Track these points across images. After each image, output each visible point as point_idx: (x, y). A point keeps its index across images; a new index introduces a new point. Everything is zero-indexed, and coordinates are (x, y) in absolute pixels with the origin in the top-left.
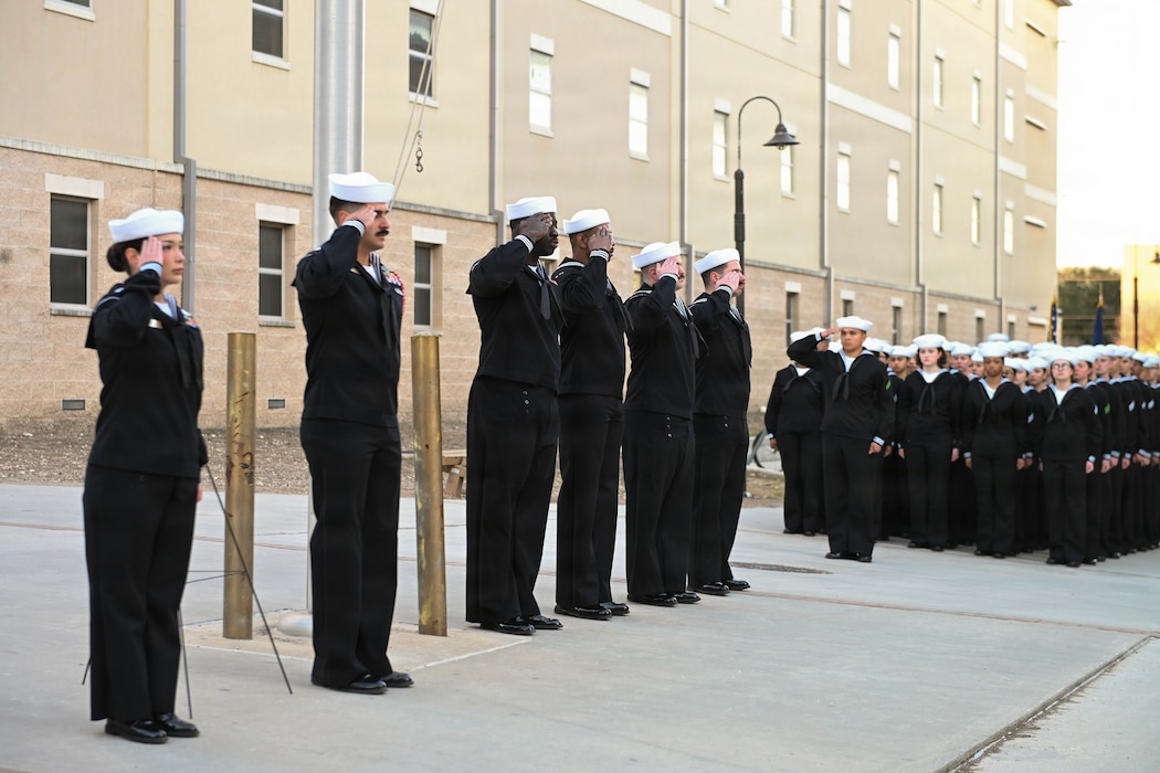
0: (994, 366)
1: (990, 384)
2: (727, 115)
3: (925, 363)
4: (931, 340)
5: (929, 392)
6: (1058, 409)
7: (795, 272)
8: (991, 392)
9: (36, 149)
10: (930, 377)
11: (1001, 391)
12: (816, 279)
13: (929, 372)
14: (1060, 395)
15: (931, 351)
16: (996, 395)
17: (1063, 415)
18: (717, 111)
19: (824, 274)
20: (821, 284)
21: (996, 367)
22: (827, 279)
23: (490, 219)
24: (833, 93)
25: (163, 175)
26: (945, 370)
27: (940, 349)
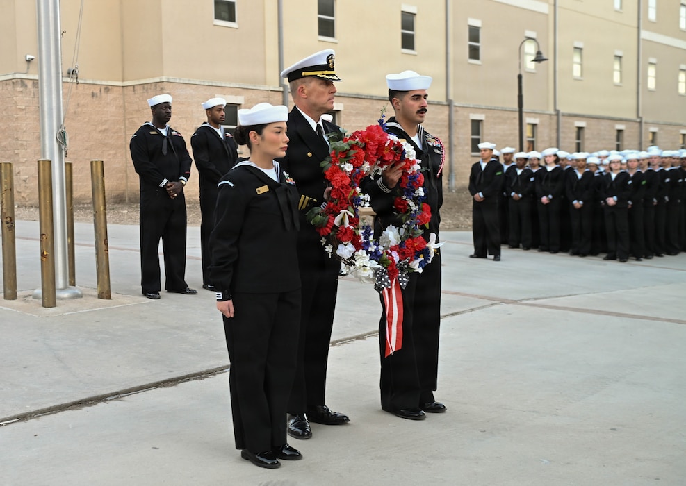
0: (583, 164)
1: (580, 171)
2: (581, 49)
3: (548, 162)
4: (551, 151)
5: (548, 175)
6: (612, 182)
7: (621, 120)
8: (580, 175)
9: (210, 84)
10: (550, 169)
11: (585, 175)
12: (634, 123)
13: (550, 166)
14: (614, 176)
15: (550, 156)
16: (583, 177)
17: (614, 185)
18: (576, 48)
19: (639, 120)
20: (637, 125)
21: (583, 163)
22: (640, 123)
23: (445, 103)
24: (645, 34)
25: (273, 92)
26: (558, 166)
27: (555, 155)
